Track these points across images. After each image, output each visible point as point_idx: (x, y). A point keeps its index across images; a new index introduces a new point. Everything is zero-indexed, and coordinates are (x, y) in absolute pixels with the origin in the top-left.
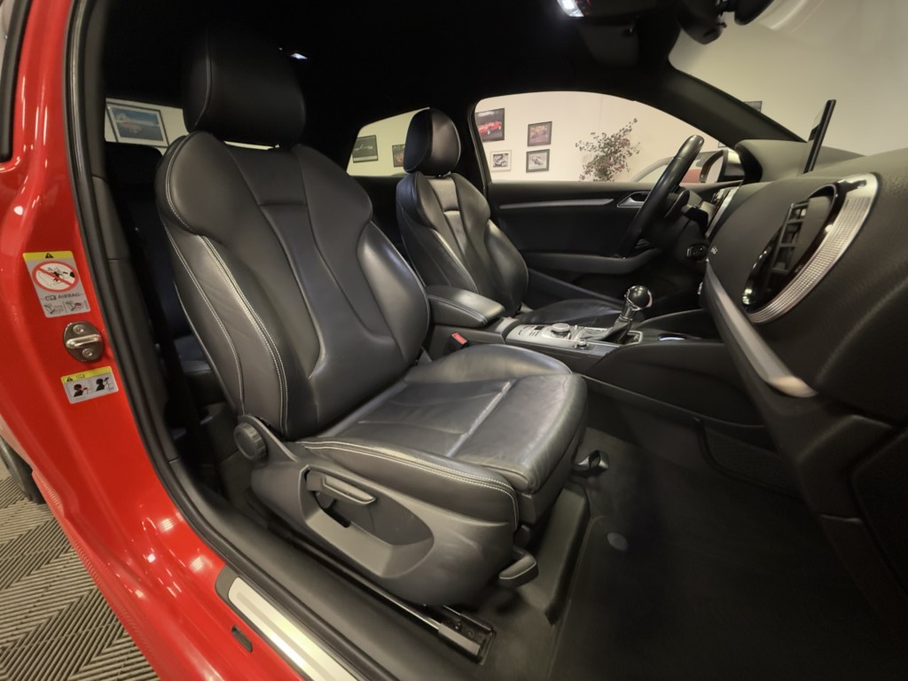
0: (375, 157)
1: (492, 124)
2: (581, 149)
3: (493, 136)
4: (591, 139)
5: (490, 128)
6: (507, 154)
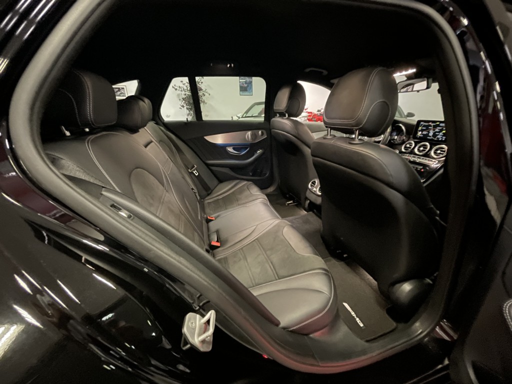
2: (176, 89)
4: (181, 85)
6: (123, 88)
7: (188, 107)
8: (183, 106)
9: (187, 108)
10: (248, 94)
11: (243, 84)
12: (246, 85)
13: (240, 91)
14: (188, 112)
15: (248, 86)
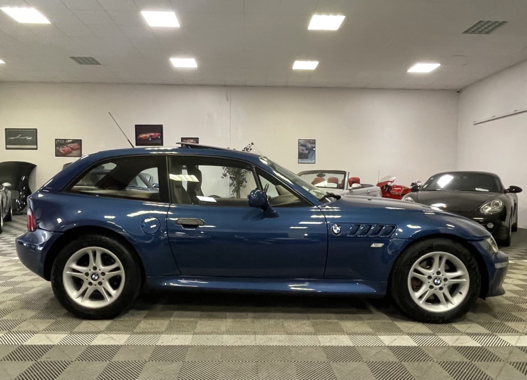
0: (35, 147)
1: (153, 134)
3: (151, 142)
5: (151, 136)
7: (232, 176)
8: (225, 175)
9: (231, 178)
10: (310, 162)
11: (303, 151)
12: (307, 152)
13: (299, 158)
14: (231, 182)
15: (309, 152)
